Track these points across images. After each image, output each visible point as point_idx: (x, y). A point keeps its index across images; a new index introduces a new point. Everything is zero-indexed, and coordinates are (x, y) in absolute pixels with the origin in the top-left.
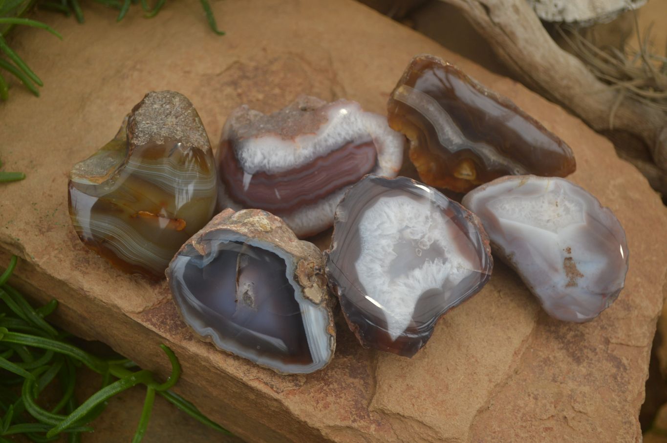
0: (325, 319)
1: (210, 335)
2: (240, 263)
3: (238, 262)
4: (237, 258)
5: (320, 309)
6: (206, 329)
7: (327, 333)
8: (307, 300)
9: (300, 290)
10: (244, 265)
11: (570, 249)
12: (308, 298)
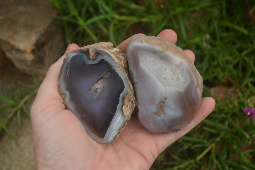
0: (123, 124)
1: (66, 95)
2: (105, 74)
3: (104, 73)
4: (105, 71)
5: (123, 119)
6: (66, 91)
7: (119, 131)
8: (121, 111)
9: (122, 105)
10: (105, 76)
11: (167, 98)
12: (122, 110)
